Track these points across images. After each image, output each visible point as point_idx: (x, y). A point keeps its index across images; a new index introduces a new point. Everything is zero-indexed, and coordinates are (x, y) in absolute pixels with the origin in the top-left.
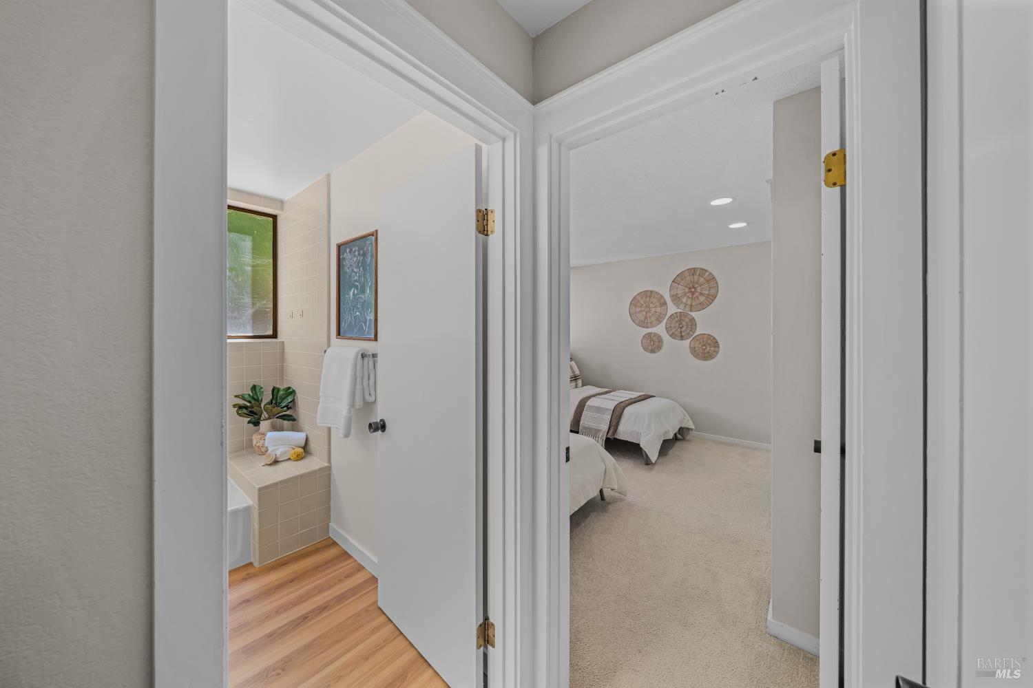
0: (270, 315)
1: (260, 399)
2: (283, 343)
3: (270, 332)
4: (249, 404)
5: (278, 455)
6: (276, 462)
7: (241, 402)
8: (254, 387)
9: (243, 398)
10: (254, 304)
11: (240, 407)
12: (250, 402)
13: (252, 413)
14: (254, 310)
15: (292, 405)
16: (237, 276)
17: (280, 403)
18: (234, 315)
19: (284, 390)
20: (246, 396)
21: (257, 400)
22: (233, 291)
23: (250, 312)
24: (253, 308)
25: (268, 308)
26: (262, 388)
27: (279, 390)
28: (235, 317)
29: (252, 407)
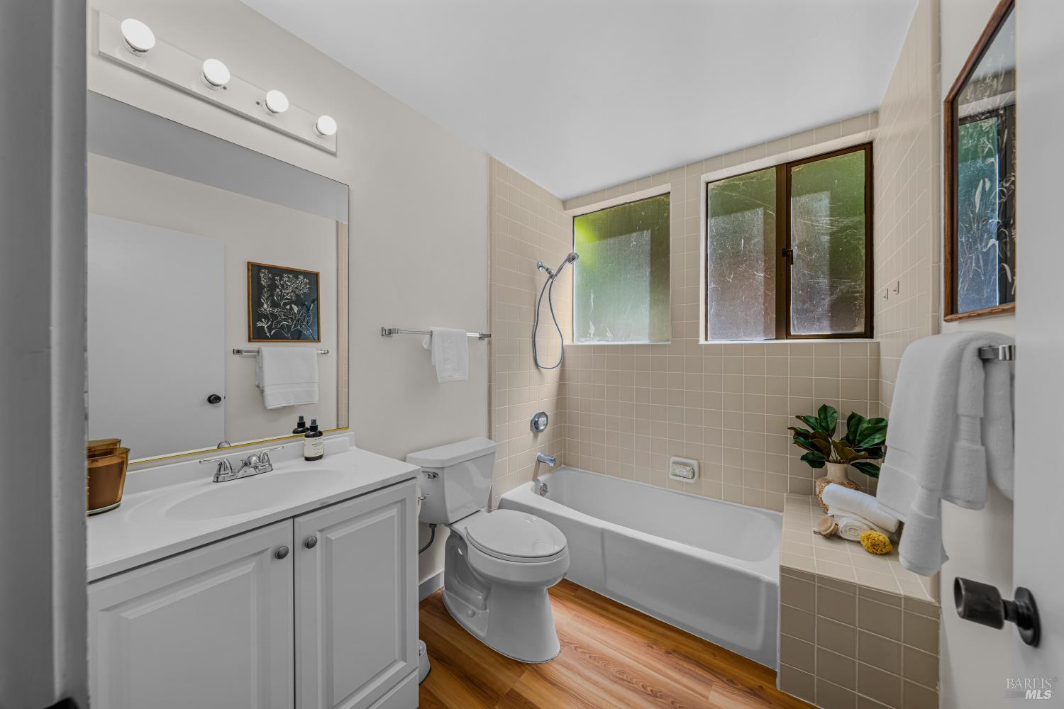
0: (861, 302)
1: (831, 427)
2: (879, 343)
3: (860, 328)
4: (811, 431)
5: (841, 526)
6: (834, 536)
7: (802, 426)
8: (824, 409)
9: (806, 420)
10: (833, 287)
11: (798, 433)
12: (813, 429)
13: (812, 446)
14: (835, 297)
15: (878, 452)
16: (810, 253)
17: (860, 442)
18: (805, 307)
19: (869, 422)
20: (812, 420)
21: (826, 429)
22: (804, 274)
23: (827, 301)
24: (831, 295)
25: (858, 292)
26: (835, 412)
27: (860, 420)
28: (806, 310)
29: (813, 436)
